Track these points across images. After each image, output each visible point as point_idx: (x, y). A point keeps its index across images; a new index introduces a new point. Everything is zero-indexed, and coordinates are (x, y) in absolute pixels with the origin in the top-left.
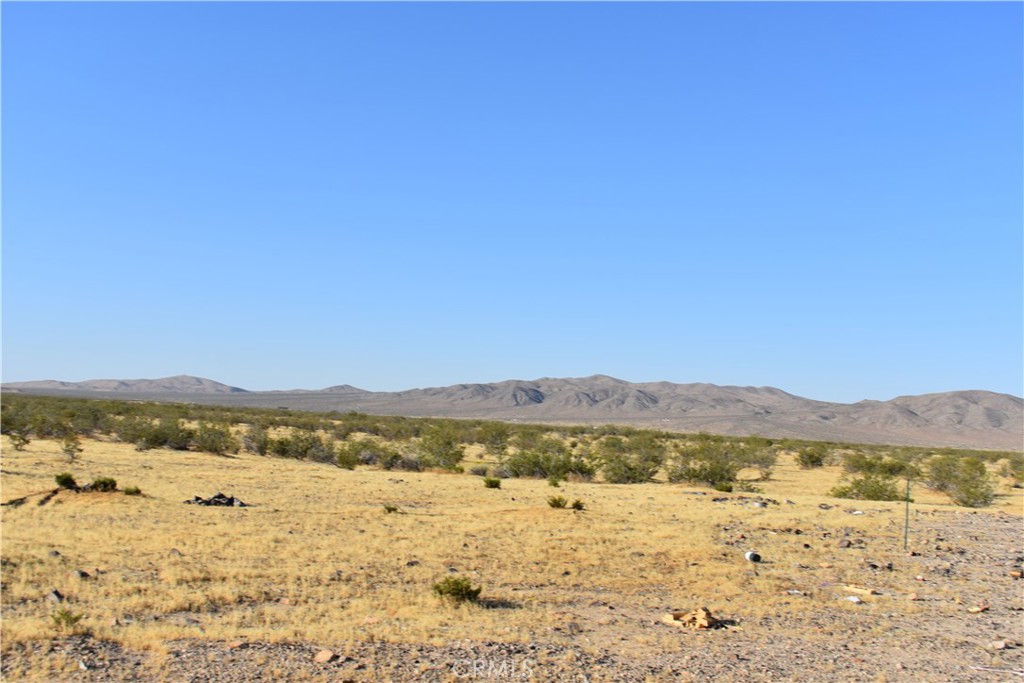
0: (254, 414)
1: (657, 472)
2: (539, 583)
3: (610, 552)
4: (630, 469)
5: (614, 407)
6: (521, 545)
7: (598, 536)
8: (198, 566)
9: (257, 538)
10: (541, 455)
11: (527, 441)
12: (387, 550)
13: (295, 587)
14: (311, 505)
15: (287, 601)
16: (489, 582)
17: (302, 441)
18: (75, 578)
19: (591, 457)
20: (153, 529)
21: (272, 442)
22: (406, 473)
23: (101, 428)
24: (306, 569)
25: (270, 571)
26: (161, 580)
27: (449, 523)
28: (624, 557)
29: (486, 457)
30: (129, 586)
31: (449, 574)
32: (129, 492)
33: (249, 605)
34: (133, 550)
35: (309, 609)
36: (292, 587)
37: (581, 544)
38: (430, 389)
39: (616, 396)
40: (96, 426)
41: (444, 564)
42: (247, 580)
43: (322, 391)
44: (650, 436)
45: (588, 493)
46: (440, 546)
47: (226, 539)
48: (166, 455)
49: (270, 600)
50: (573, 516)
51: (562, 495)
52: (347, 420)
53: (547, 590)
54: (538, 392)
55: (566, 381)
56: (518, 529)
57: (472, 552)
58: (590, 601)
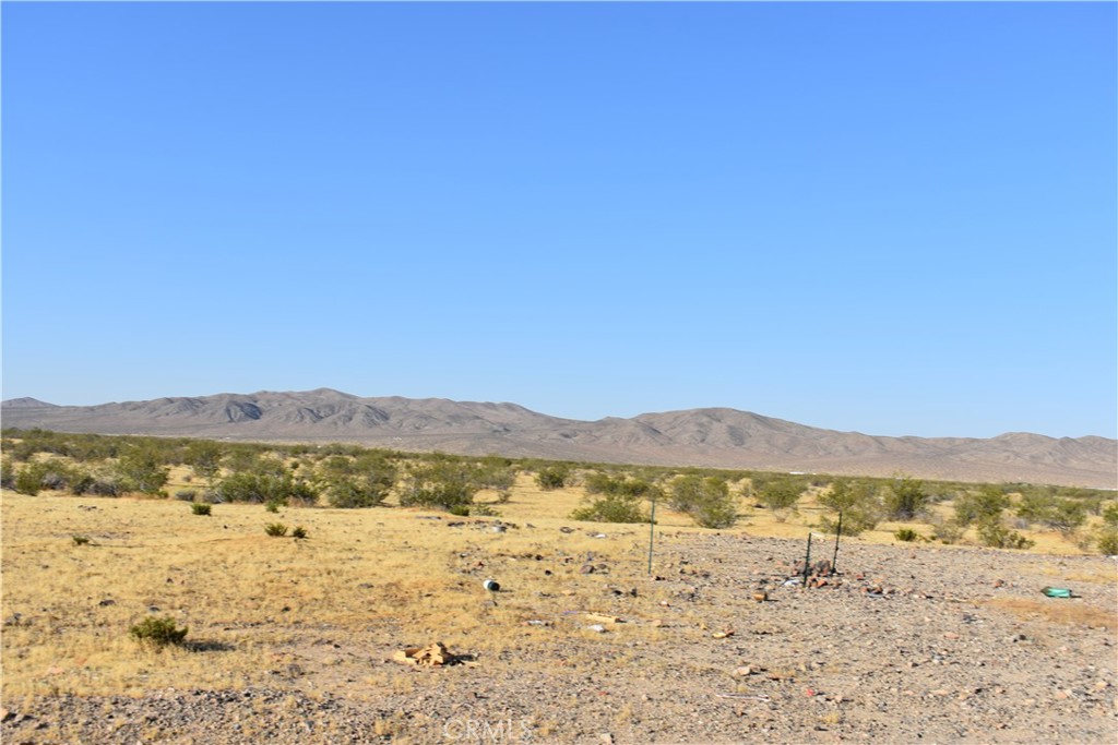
1: (387, 495)
2: (254, 621)
3: (336, 584)
4: (358, 492)
5: (340, 423)
6: (234, 579)
7: (322, 567)
10: (258, 477)
11: (242, 462)
12: (76, 589)
16: (197, 622)
19: (314, 479)
22: (101, 499)
27: (150, 555)
28: (351, 589)
29: (195, 480)
31: (149, 614)
37: (302, 576)
38: (130, 403)
39: (343, 412)
41: (144, 602)
44: (380, 456)
45: (311, 519)
46: (138, 582)
50: (294, 545)
51: (282, 522)
52: (29, 438)
53: (263, 629)
54: (256, 407)
55: (287, 395)
56: (231, 560)
57: (177, 588)
58: (313, 640)
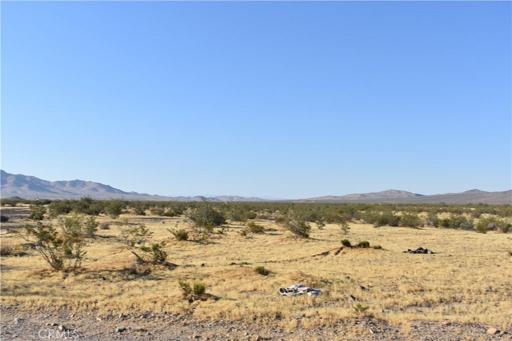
0: (429, 207)
8: (416, 284)
9: (444, 269)
13: (468, 294)
14: (468, 253)
15: (465, 302)
17: (456, 220)
18: (358, 290)
20: (390, 266)
21: (440, 221)
23: (355, 217)
24: (472, 285)
25: (453, 287)
26: (400, 291)
30: (385, 294)
32: (376, 248)
33: (446, 304)
34: (383, 276)
35: (478, 306)
36: (467, 295)
40: (353, 217)
42: (442, 291)
43: (463, 193)
47: (428, 270)
48: (388, 229)
49: (456, 301)
52: (478, 207)
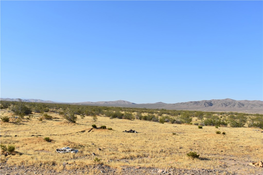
0: (138, 110)
1: (245, 124)
2: (214, 154)
3: (234, 146)
4: (237, 124)
5: (232, 107)
6: (209, 144)
7: (230, 142)
8: (127, 148)
9: (141, 141)
10: (213, 120)
11: (209, 116)
12: (174, 145)
13: (151, 153)
14: (154, 133)
15: (149, 157)
16: (201, 153)
17: (150, 116)
18: (98, 150)
19: (226, 121)
20: (115, 138)
21: (143, 117)
22: (177, 125)
23: (101, 113)
24: (154, 149)
25: (145, 149)
26: (118, 151)
27: (190, 138)
28: (237, 147)
29: (198, 120)
30: (111, 152)
31: (190, 151)
32: (109, 129)
33: (140, 158)
34: (111, 143)
35: (155, 159)
36: (151, 154)
37: (225, 143)
38: (182, 103)
39: (232, 104)
40: (100, 113)
41: (189, 148)
42: (139, 151)
43: (155, 104)
44: (242, 115)
45: (226, 130)
46: (187, 144)
47: (133, 141)
48: (117, 120)
49: (145, 157)
50: (223, 136)
51: (219, 130)
52: (161, 111)
53: (217, 156)
54: (211, 103)
55: (219, 100)
56: (208, 139)
57: (196, 145)
58: (229, 159)
